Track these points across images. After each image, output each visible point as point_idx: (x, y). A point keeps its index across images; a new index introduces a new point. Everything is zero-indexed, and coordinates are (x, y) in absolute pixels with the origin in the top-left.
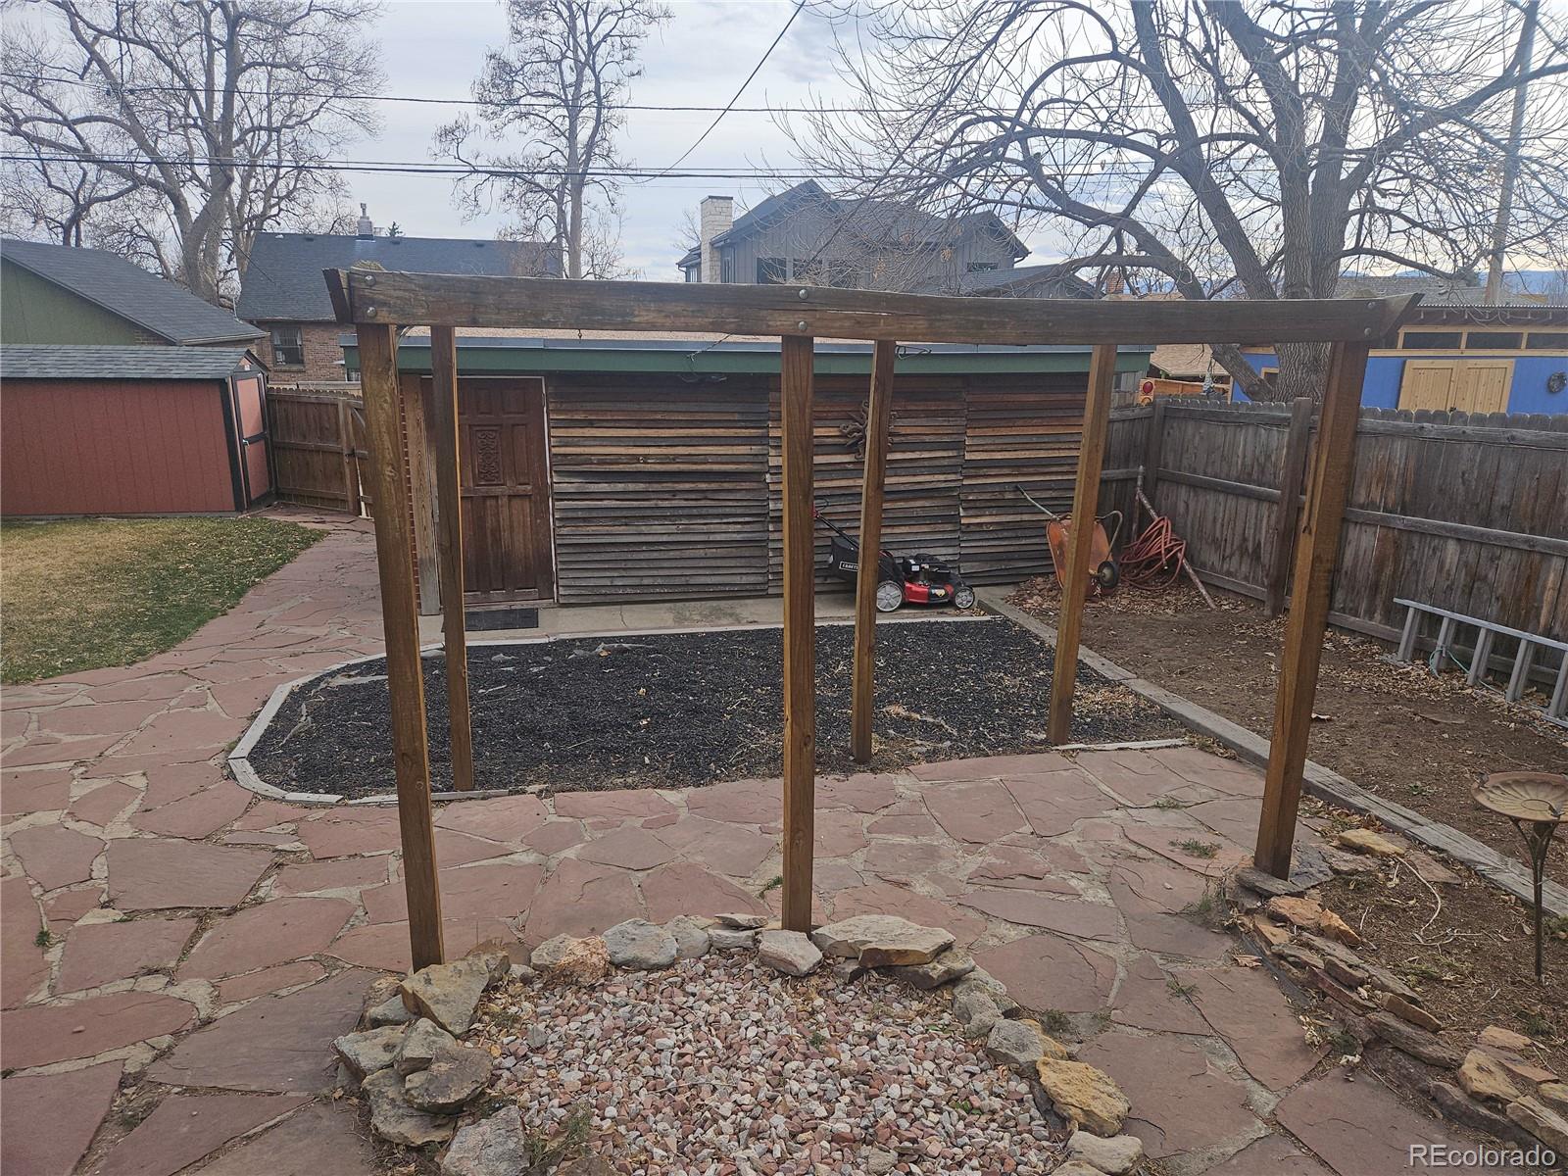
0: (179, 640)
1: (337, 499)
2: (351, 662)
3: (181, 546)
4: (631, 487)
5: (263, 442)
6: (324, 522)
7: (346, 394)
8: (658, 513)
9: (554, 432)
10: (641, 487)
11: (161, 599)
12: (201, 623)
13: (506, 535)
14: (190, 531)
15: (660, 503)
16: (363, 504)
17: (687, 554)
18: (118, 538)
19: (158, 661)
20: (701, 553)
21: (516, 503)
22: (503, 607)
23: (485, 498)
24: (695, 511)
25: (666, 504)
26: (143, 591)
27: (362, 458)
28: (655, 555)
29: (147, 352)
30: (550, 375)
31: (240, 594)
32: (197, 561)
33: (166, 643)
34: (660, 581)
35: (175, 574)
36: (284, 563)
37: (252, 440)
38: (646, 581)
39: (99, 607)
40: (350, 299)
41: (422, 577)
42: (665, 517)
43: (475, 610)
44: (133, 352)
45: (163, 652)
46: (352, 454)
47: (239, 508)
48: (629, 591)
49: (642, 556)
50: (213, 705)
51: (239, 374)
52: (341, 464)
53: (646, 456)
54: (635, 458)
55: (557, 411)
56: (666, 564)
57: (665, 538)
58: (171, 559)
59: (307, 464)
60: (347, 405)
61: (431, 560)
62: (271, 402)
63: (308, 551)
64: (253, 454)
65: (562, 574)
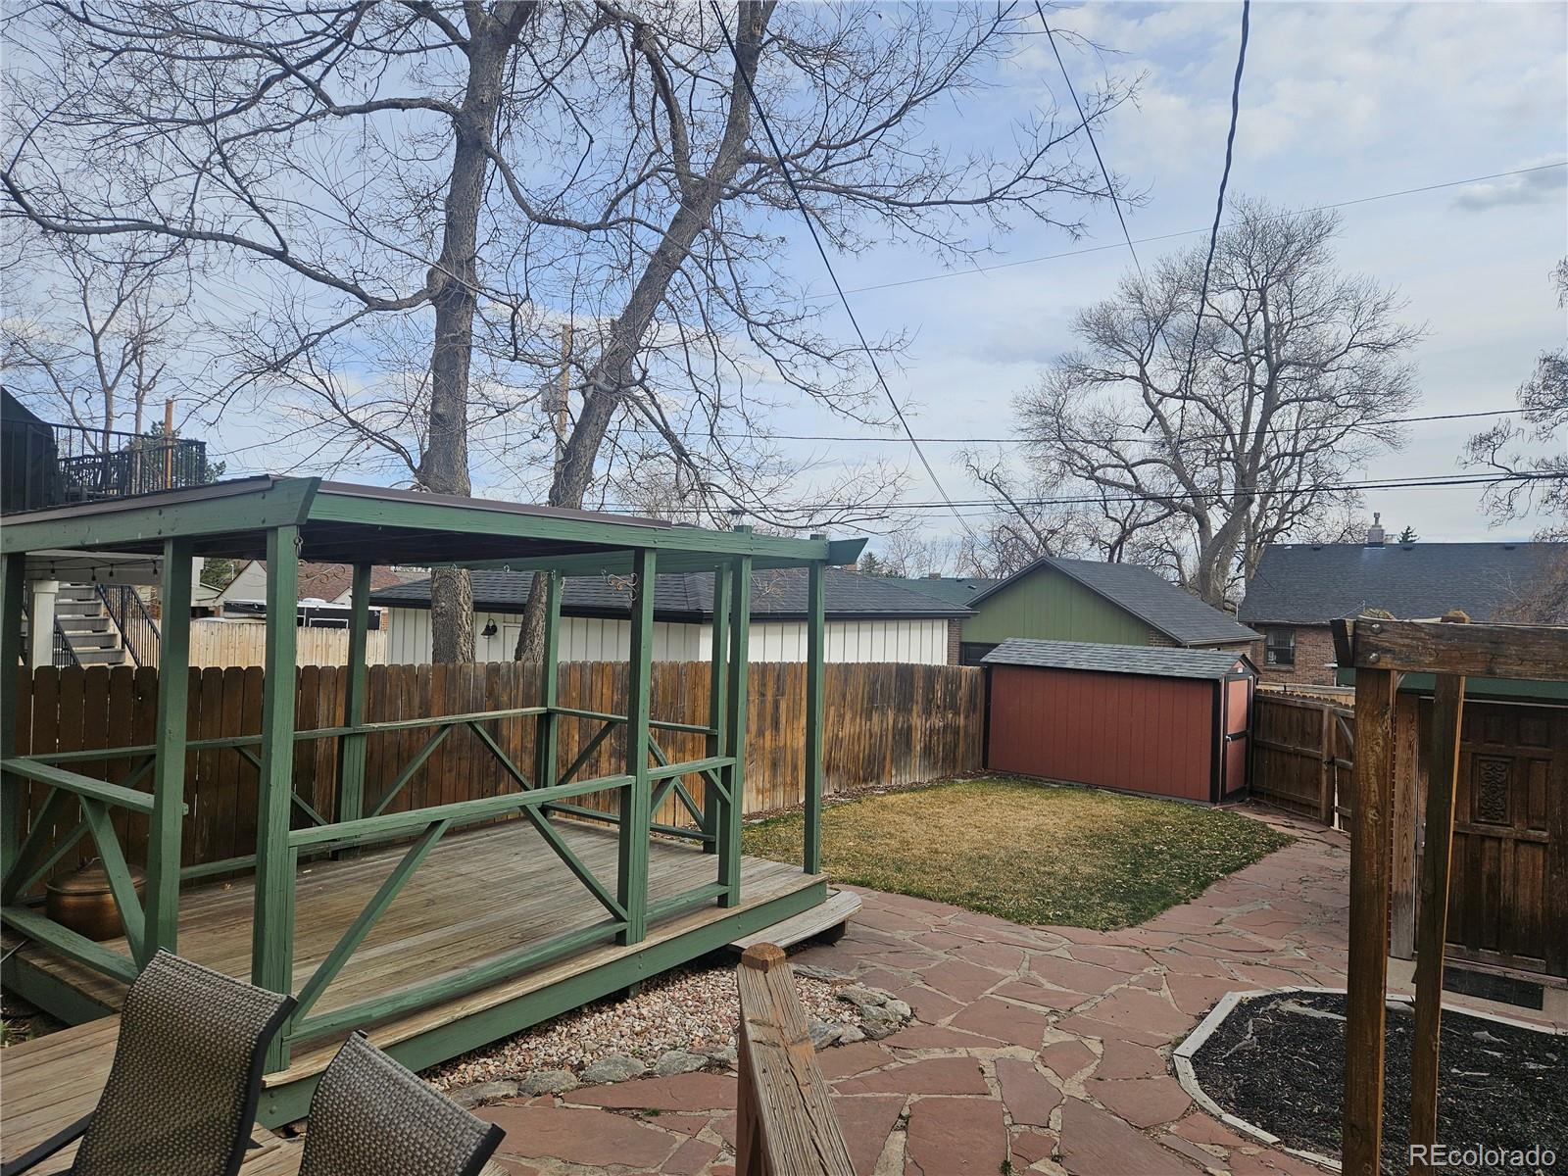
0: (1146, 919)
1: (1309, 806)
2: (1306, 989)
3: (1159, 826)
5: (1244, 740)
6: (1293, 827)
7: (1333, 701)
11: (1135, 874)
12: (1166, 907)
13: (1508, 885)
14: (1169, 814)
16: (1336, 815)
18: (1109, 809)
19: (1127, 934)
21: (1525, 849)
23: (1484, 837)
26: (1123, 864)
27: (1342, 768)
29: (1159, 652)
31: (1204, 886)
32: (1170, 844)
33: (1136, 918)
35: (1151, 853)
36: (1248, 863)
37: (1235, 737)
39: (1086, 870)
40: (1354, 647)
41: (1396, 913)
43: (1458, 966)
44: (1147, 652)
45: (1131, 926)
46: (1332, 762)
47: (1214, 800)
50: (1166, 993)
51: (1232, 676)
52: (1318, 772)
58: (1149, 839)
59: (1284, 766)
60: (1333, 712)
61: (1408, 897)
62: (1258, 703)
63: (1274, 855)
64: (1232, 750)
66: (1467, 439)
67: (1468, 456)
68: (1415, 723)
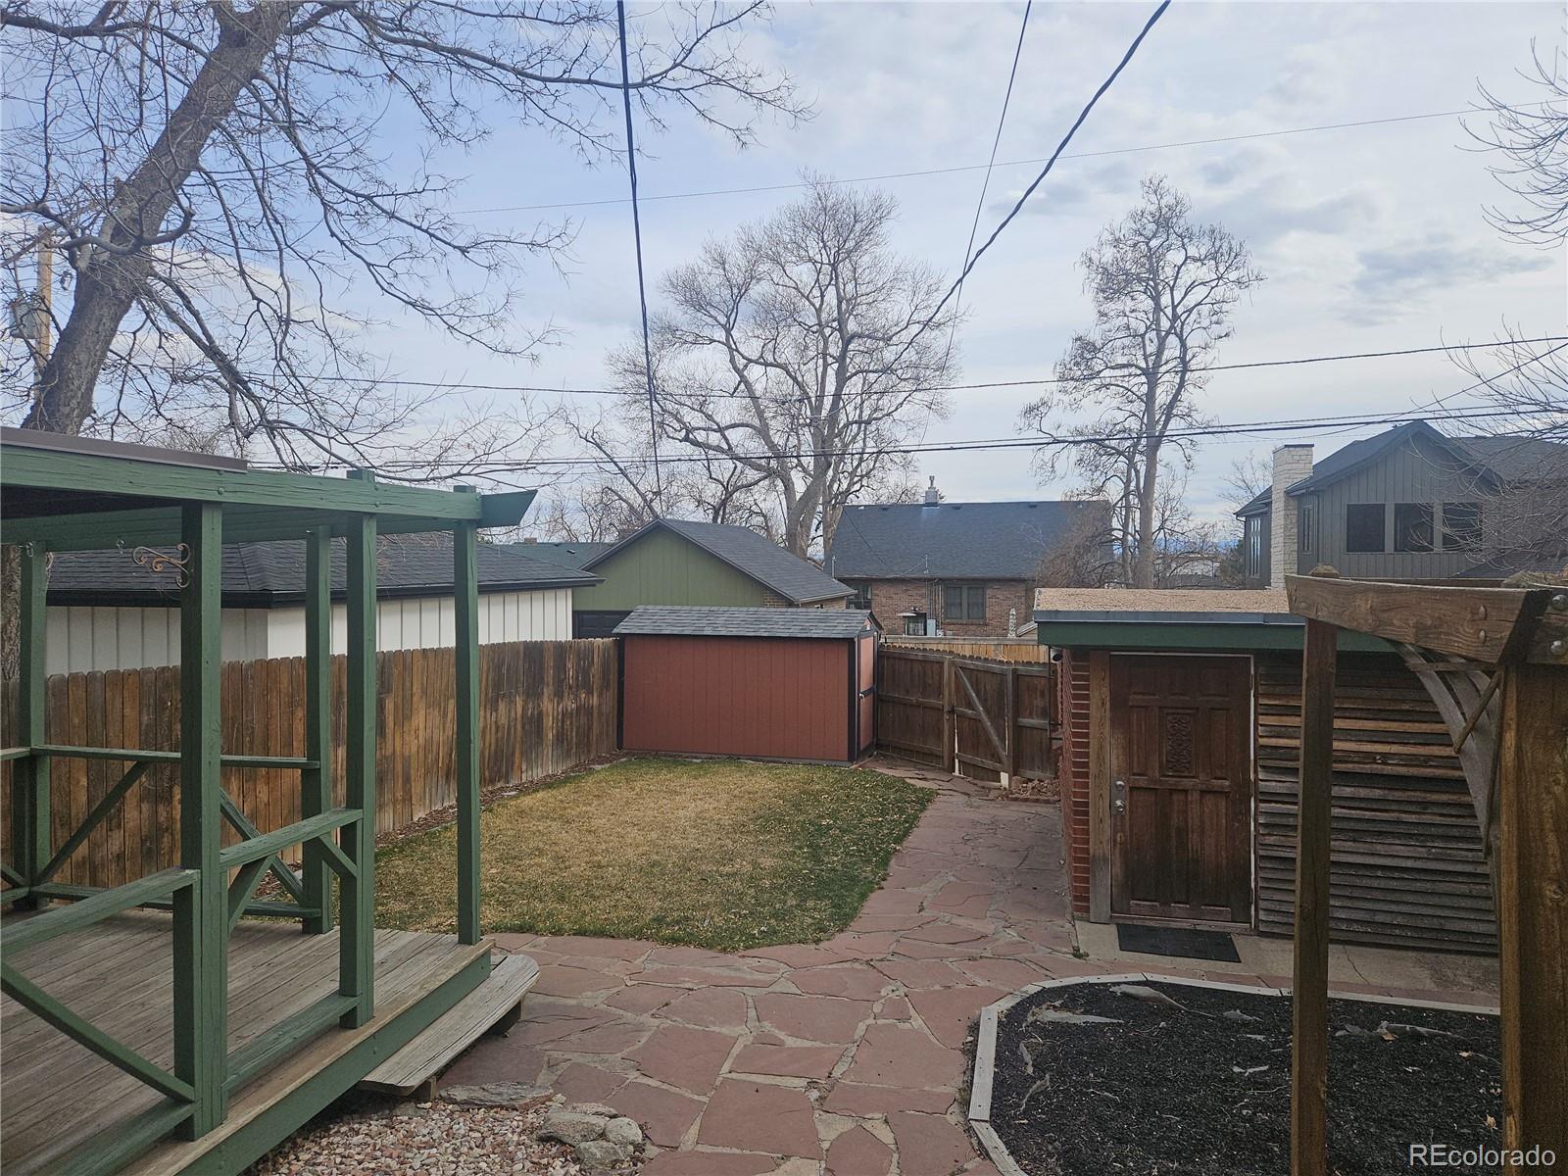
0: (852, 918)
1: (932, 754)
2: (1049, 984)
3: (815, 796)
4: (1363, 792)
5: (872, 695)
6: (925, 779)
7: (951, 652)
8: (1402, 829)
9: (1262, 720)
10: (1377, 793)
11: (818, 861)
12: (863, 897)
13: (1194, 838)
14: (821, 780)
15: (1405, 817)
16: (957, 760)
17: (1442, 887)
18: (761, 784)
19: (842, 942)
20: (1464, 889)
21: (1209, 800)
22: (1185, 925)
23: (1172, 791)
24: (1455, 832)
25: (1413, 818)
26: (800, 848)
27: (961, 716)
28: (1394, 884)
29: (793, 613)
30: (1260, 654)
31: (884, 863)
32: (833, 815)
33: (844, 918)
34: (1399, 920)
35: (822, 831)
36: (911, 827)
37: (866, 693)
38: (1380, 918)
39: (767, 862)
41: (1094, 876)
42: (1410, 836)
43: (1152, 924)
44: (782, 613)
45: (842, 931)
46: (952, 712)
47: (851, 759)
48: (1355, 927)
49: (1375, 883)
50: (917, 1022)
51: (864, 633)
52: (940, 720)
53: (1385, 755)
54: (1370, 757)
55: (1266, 695)
56: (1410, 898)
57: (1409, 864)
58: (813, 813)
59: (907, 717)
60: (952, 663)
62: (881, 655)
63: (927, 813)
64: (865, 704)
65: (1264, 895)
66: (1021, 408)
67: (1022, 422)
68: (1107, 680)
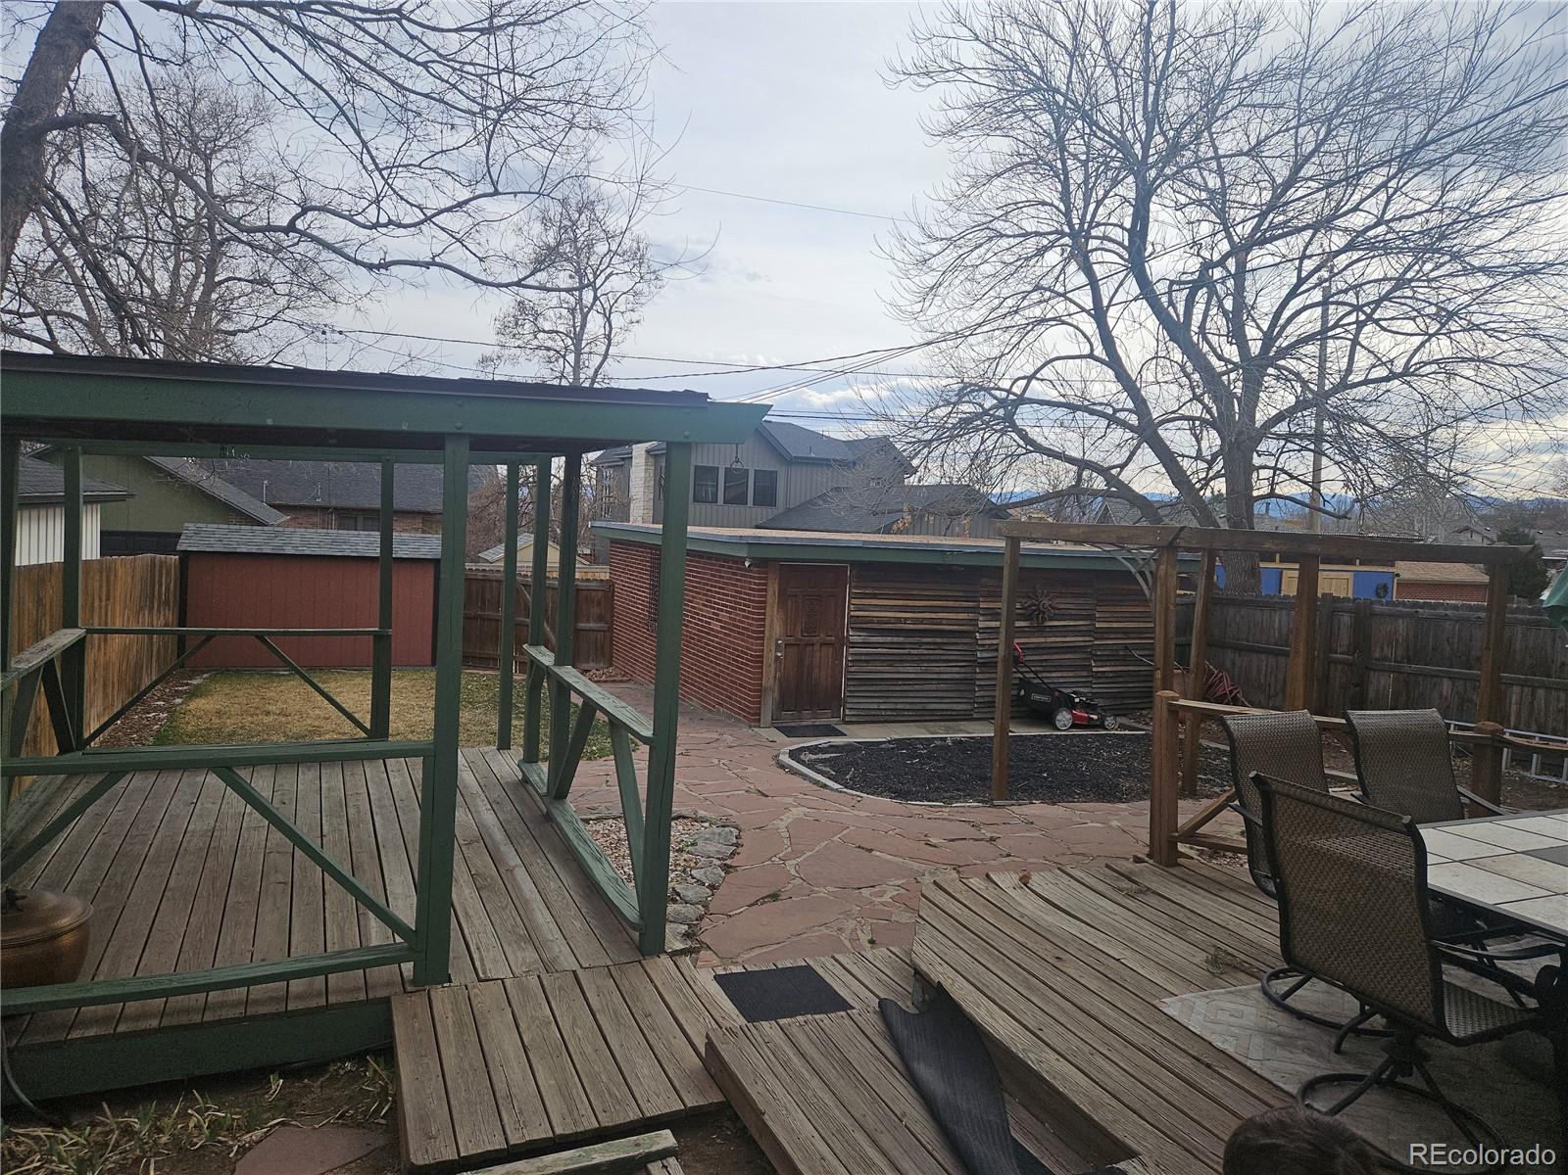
4: (895, 639)
8: (909, 658)
9: (853, 601)
10: (901, 639)
13: (816, 671)
15: (913, 651)
17: (927, 687)
20: (934, 687)
21: (824, 648)
22: (810, 723)
23: (807, 645)
24: (932, 658)
25: (915, 652)
28: (906, 688)
30: (853, 563)
34: (908, 707)
38: (899, 706)
41: (764, 699)
42: (913, 661)
43: (792, 725)
48: (889, 713)
49: (898, 688)
53: (906, 618)
54: (899, 620)
55: (857, 588)
56: (912, 694)
57: (913, 676)
65: (849, 700)
68: (778, 580)
